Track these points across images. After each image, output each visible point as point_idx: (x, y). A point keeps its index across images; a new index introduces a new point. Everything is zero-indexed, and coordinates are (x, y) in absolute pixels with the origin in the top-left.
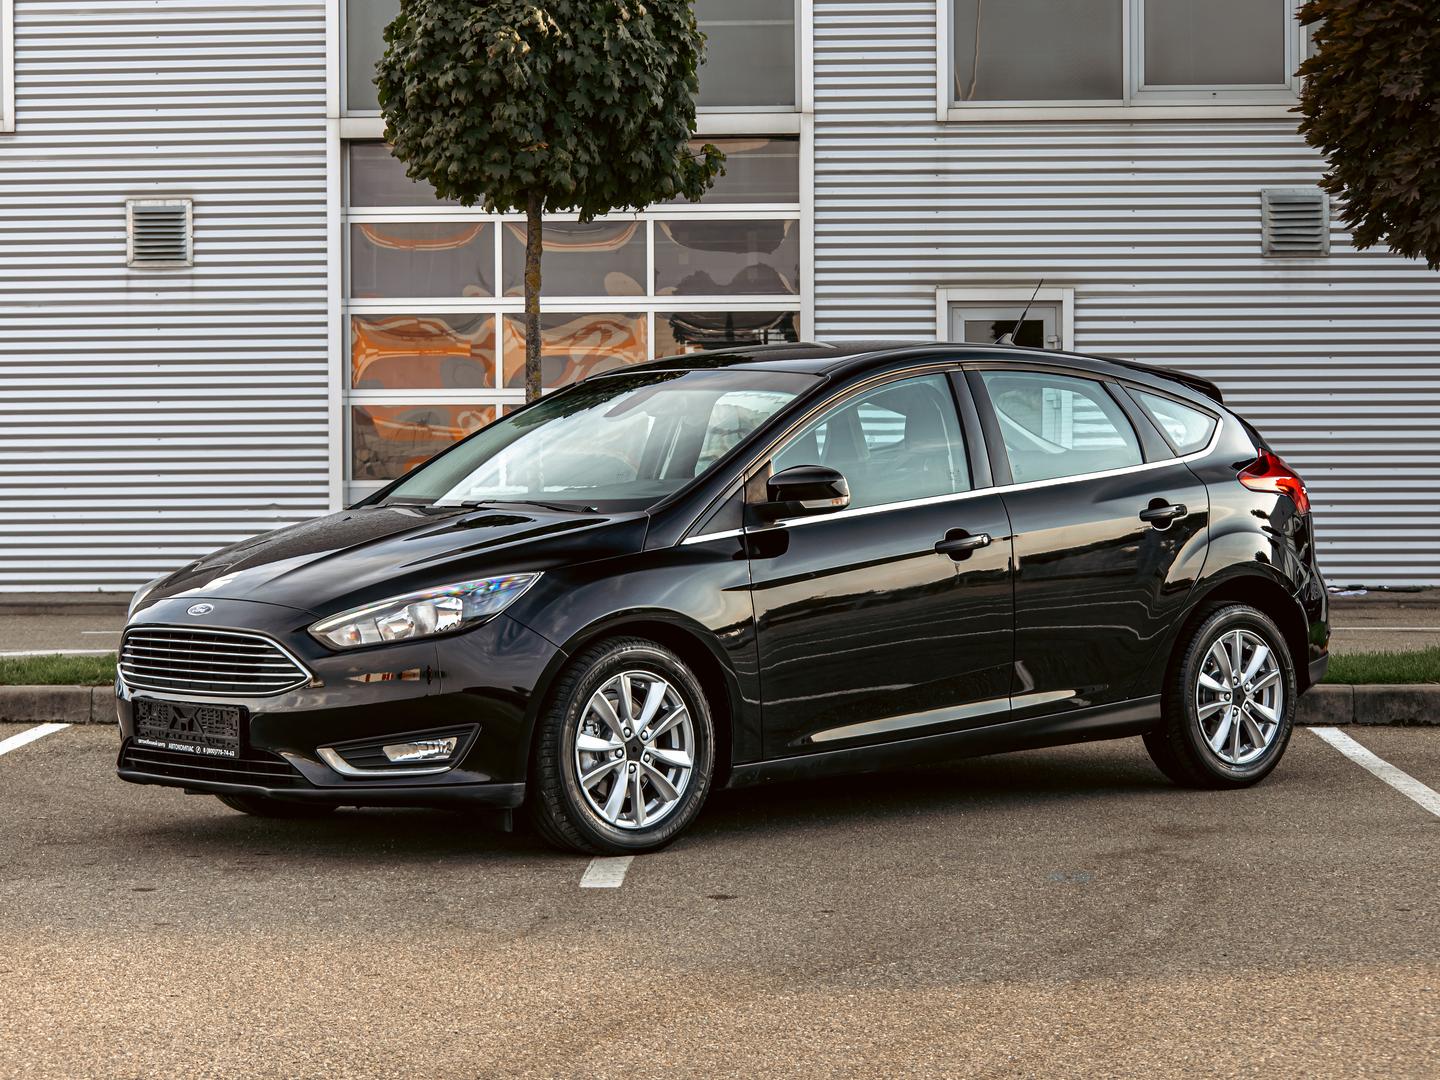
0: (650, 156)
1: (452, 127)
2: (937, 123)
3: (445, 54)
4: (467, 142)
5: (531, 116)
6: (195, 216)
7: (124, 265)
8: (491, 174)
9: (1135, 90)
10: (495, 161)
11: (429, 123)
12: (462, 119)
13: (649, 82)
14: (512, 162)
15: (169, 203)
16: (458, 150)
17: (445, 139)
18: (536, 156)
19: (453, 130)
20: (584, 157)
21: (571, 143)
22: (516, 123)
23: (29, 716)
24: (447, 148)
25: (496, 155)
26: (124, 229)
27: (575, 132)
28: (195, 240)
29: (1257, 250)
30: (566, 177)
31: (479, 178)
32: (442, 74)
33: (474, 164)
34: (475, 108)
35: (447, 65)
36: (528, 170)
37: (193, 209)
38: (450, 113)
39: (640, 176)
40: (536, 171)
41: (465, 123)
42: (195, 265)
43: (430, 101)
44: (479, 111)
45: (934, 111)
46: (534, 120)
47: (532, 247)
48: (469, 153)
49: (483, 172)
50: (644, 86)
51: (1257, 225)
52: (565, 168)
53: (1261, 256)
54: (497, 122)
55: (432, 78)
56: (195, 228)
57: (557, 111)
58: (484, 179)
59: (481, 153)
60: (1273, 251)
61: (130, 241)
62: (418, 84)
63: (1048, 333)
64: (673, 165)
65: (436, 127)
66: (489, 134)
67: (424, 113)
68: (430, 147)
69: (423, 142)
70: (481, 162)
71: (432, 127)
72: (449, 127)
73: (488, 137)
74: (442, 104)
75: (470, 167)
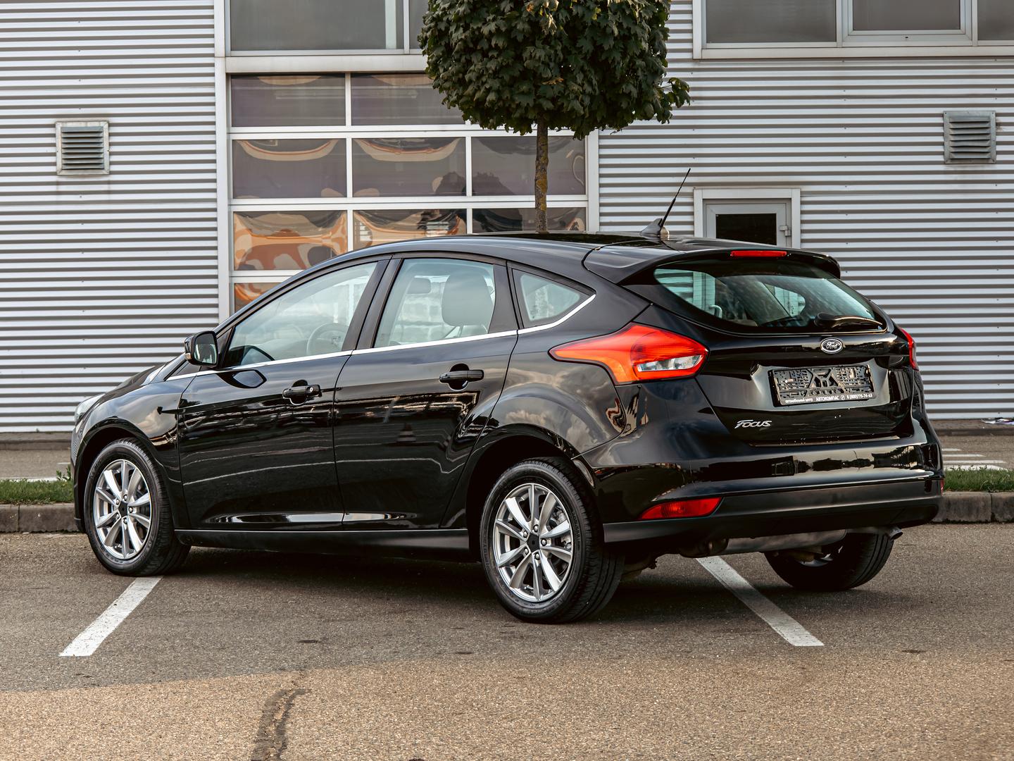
0: (636, 87)
1: (492, 65)
2: (693, 60)
3: (485, 9)
4: (503, 77)
5: (553, 57)
6: (110, 135)
7: (54, 174)
8: (520, 103)
9: (846, 34)
10: (523, 93)
11: (469, 62)
12: (499, 60)
13: (639, 31)
14: (536, 93)
15: (89, 125)
16: (496, 84)
17: (485, 75)
18: (555, 88)
19: (493, 68)
20: (588, 89)
21: (580, 78)
22: (543, 63)
24: (486, 82)
25: (524, 88)
26: (54, 145)
27: (582, 70)
28: (111, 154)
29: (940, 158)
30: (576, 105)
31: (510, 105)
32: (484, 24)
33: (506, 95)
34: (509, 51)
35: (491, 17)
36: (548, 99)
37: (109, 129)
38: (490, 55)
39: (629, 104)
40: (553, 100)
41: (502, 63)
42: (111, 173)
43: (473, 45)
44: (512, 54)
45: (691, 51)
46: (555, 61)
47: (541, 159)
48: (503, 86)
49: (513, 100)
50: (636, 35)
51: (940, 139)
52: (577, 98)
53: (944, 163)
54: (528, 61)
55: (475, 27)
56: (111, 144)
58: (514, 106)
59: (511, 86)
60: (953, 159)
61: (59, 155)
62: (464, 32)
63: (780, 224)
64: (654, 95)
65: (477, 65)
66: (520, 71)
67: (465, 54)
68: (471, 81)
69: (467, 77)
70: (511, 92)
71: (473, 66)
72: (488, 66)
73: (519, 73)
74: (482, 48)
75: (504, 97)
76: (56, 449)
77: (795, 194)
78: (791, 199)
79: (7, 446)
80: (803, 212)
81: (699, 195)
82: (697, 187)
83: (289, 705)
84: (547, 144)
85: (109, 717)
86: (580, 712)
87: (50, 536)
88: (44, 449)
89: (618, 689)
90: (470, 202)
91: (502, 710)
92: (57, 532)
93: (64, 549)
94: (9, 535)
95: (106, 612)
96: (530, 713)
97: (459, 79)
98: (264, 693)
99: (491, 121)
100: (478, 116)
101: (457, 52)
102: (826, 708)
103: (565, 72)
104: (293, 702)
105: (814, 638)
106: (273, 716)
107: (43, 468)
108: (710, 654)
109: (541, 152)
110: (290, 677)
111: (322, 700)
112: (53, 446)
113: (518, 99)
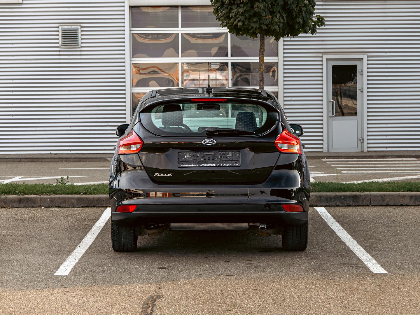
0: (302, 19)
1: (241, 10)
2: (323, 1)
4: (246, 15)
5: (267, 7)
6: (81, 31)
7: (58, 47)
8: (253, 26)
10: (254, 22)
11: (231, 9)
14: (260, 22)
15: (73, 27)
16: (243, 18)
17: (238, 14)
18: (267, 20)
19: (242, 11)
20: (282, 20)
21: (278, 16)
22: (262, 9)
23: (102, 205)
24: (238, 17)
25: (255, 20)
26: (58, 35)
27: (279, 12)
28: (82, 39)
30: (277, 27)
31: (248, 27)
34: (248, 4)
36: (265, 25)
37: (81, 29)
38: (240, 6)
39: (299, 26)
40: (267, 25)
41: (245, 9)
42: (82, 47)
43: (233, 2)
44: (250, 5)
46: (267, 9)
47: (262, 50)
48: (246, 19)
49: (250, 25)
52: (277, 24)
54: (256, 9)
56: (82, 35)
57: (274, 5)
58: (250, 27)
59: (249, 19)
61: (60, 39)
63: (359, 69)
64: (309, 23)
65: (235, 10)
66: (253, 13)
67: (230, 6)
68: (232, 17)
69: (230, 15)
70: (249, 22)
71: (233, 10)
72: (239, 10)
73: (252, 14)
74: (237, 3)
75: (246, 24)
76: (58, 161)
77: (365, 57)
78: (363, 59)
79: (38, 160)
80: (368, 64)
81: (325, 57)
82: (324, 54)
83: (154, 305)
84: (264, 43)
85: (74, 311)
86: (282, 310)
87: (53, 209)
88: (54, 162)
89: (298, 297)
90: (230, 60)
91: (248, 309)
92: (56, 207)
93: (58, 216)
94: (36, 209)
95: (75, 250)
96: (260, 311)
97: (227, 16)
98: (143, 297)
99: (240, 33)
100: (235, 31)
101: (226, 5)
102: (391, 309)
103: (272, 13)
104: (155, 303)
105: (382, 269)
106: (146, 311)
107: (52, 171)
108: (338, 277)
109: (261, 46)
110: (154, 288)
111: (168, 302)
112: (57, 160)
113: (252, 25)
